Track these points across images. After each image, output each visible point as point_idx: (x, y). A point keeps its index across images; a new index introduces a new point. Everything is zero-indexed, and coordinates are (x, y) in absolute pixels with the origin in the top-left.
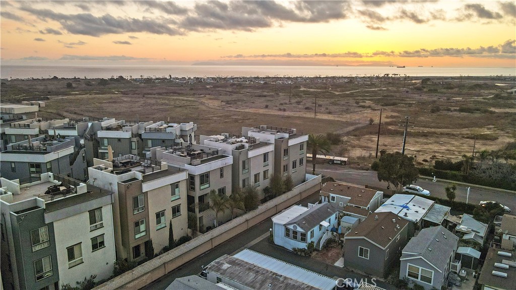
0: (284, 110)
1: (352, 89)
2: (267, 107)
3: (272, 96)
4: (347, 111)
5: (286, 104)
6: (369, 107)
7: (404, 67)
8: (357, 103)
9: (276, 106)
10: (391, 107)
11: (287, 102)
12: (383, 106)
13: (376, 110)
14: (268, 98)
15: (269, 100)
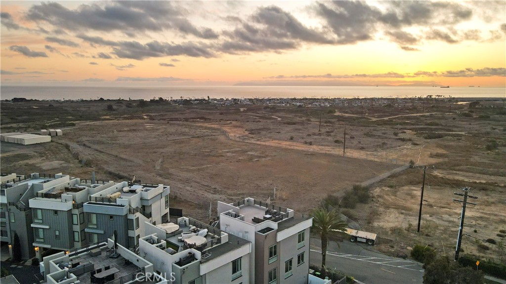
0: (311, 144)
1: (392, 115)
2: (292, 139)
3: (302, 123)
4: (383, 146)
5: (314, 134)
6: (410, 140)
7: (448, 87)
8: (396, 134)
9: (303, 138)
10: (436, 140)
11: (317, 131)
12: (426, 138)
13: (417, 144)
14: (297, 126)
15: (296, 129)
